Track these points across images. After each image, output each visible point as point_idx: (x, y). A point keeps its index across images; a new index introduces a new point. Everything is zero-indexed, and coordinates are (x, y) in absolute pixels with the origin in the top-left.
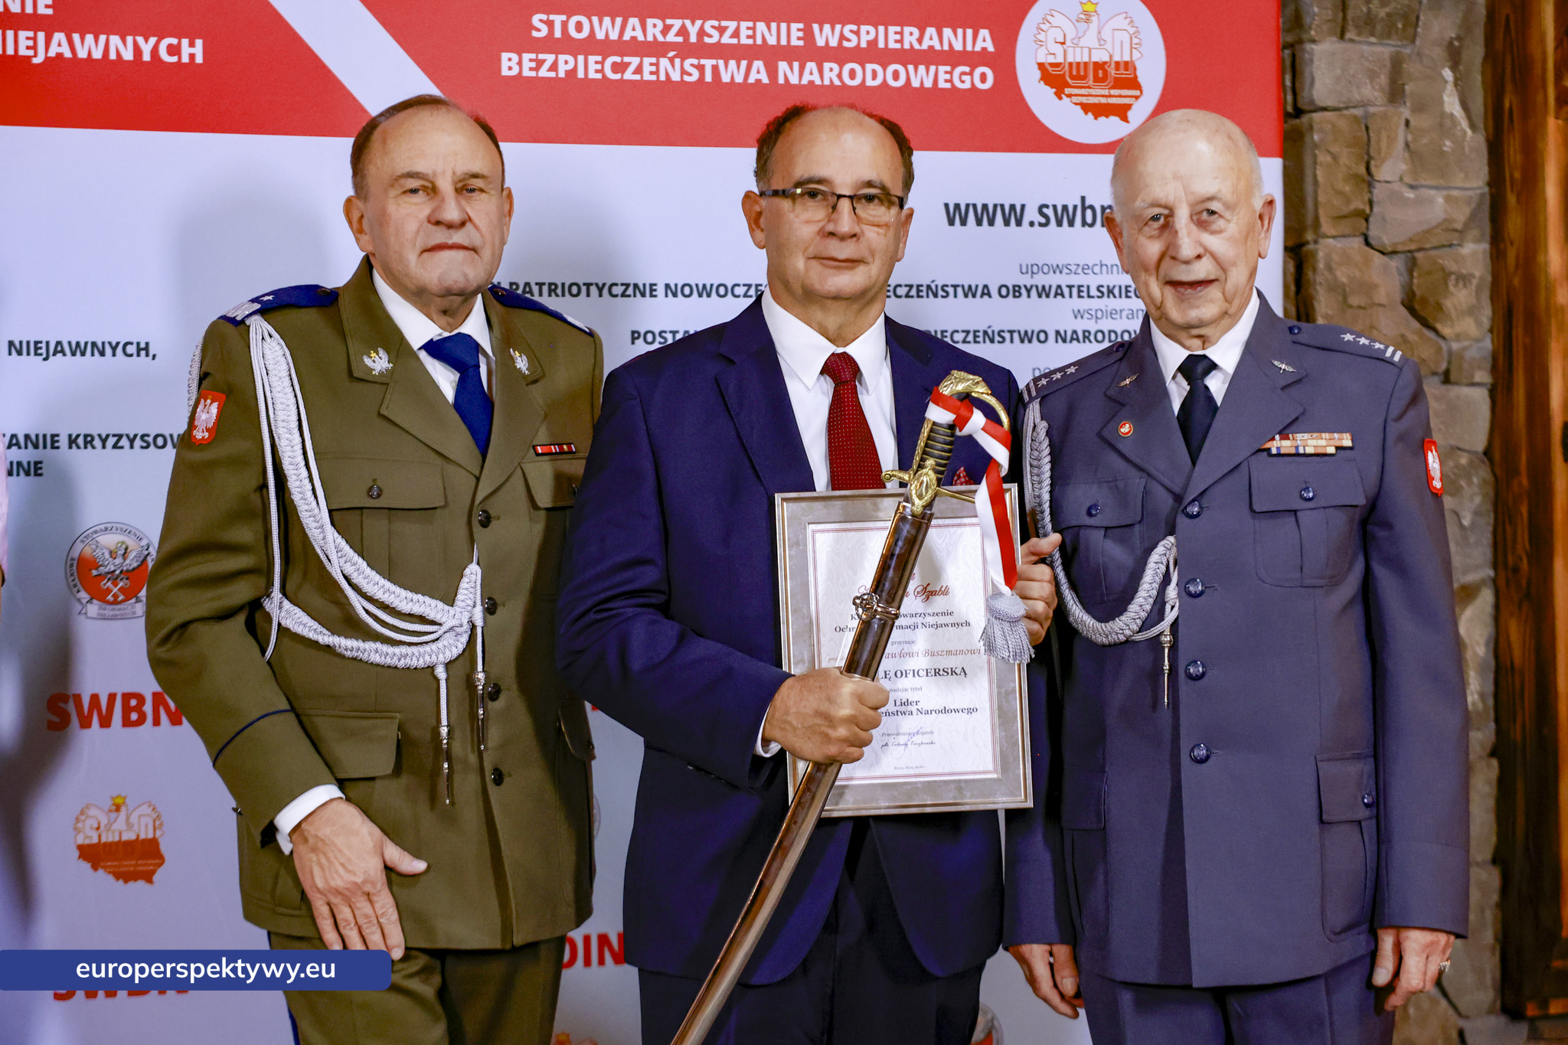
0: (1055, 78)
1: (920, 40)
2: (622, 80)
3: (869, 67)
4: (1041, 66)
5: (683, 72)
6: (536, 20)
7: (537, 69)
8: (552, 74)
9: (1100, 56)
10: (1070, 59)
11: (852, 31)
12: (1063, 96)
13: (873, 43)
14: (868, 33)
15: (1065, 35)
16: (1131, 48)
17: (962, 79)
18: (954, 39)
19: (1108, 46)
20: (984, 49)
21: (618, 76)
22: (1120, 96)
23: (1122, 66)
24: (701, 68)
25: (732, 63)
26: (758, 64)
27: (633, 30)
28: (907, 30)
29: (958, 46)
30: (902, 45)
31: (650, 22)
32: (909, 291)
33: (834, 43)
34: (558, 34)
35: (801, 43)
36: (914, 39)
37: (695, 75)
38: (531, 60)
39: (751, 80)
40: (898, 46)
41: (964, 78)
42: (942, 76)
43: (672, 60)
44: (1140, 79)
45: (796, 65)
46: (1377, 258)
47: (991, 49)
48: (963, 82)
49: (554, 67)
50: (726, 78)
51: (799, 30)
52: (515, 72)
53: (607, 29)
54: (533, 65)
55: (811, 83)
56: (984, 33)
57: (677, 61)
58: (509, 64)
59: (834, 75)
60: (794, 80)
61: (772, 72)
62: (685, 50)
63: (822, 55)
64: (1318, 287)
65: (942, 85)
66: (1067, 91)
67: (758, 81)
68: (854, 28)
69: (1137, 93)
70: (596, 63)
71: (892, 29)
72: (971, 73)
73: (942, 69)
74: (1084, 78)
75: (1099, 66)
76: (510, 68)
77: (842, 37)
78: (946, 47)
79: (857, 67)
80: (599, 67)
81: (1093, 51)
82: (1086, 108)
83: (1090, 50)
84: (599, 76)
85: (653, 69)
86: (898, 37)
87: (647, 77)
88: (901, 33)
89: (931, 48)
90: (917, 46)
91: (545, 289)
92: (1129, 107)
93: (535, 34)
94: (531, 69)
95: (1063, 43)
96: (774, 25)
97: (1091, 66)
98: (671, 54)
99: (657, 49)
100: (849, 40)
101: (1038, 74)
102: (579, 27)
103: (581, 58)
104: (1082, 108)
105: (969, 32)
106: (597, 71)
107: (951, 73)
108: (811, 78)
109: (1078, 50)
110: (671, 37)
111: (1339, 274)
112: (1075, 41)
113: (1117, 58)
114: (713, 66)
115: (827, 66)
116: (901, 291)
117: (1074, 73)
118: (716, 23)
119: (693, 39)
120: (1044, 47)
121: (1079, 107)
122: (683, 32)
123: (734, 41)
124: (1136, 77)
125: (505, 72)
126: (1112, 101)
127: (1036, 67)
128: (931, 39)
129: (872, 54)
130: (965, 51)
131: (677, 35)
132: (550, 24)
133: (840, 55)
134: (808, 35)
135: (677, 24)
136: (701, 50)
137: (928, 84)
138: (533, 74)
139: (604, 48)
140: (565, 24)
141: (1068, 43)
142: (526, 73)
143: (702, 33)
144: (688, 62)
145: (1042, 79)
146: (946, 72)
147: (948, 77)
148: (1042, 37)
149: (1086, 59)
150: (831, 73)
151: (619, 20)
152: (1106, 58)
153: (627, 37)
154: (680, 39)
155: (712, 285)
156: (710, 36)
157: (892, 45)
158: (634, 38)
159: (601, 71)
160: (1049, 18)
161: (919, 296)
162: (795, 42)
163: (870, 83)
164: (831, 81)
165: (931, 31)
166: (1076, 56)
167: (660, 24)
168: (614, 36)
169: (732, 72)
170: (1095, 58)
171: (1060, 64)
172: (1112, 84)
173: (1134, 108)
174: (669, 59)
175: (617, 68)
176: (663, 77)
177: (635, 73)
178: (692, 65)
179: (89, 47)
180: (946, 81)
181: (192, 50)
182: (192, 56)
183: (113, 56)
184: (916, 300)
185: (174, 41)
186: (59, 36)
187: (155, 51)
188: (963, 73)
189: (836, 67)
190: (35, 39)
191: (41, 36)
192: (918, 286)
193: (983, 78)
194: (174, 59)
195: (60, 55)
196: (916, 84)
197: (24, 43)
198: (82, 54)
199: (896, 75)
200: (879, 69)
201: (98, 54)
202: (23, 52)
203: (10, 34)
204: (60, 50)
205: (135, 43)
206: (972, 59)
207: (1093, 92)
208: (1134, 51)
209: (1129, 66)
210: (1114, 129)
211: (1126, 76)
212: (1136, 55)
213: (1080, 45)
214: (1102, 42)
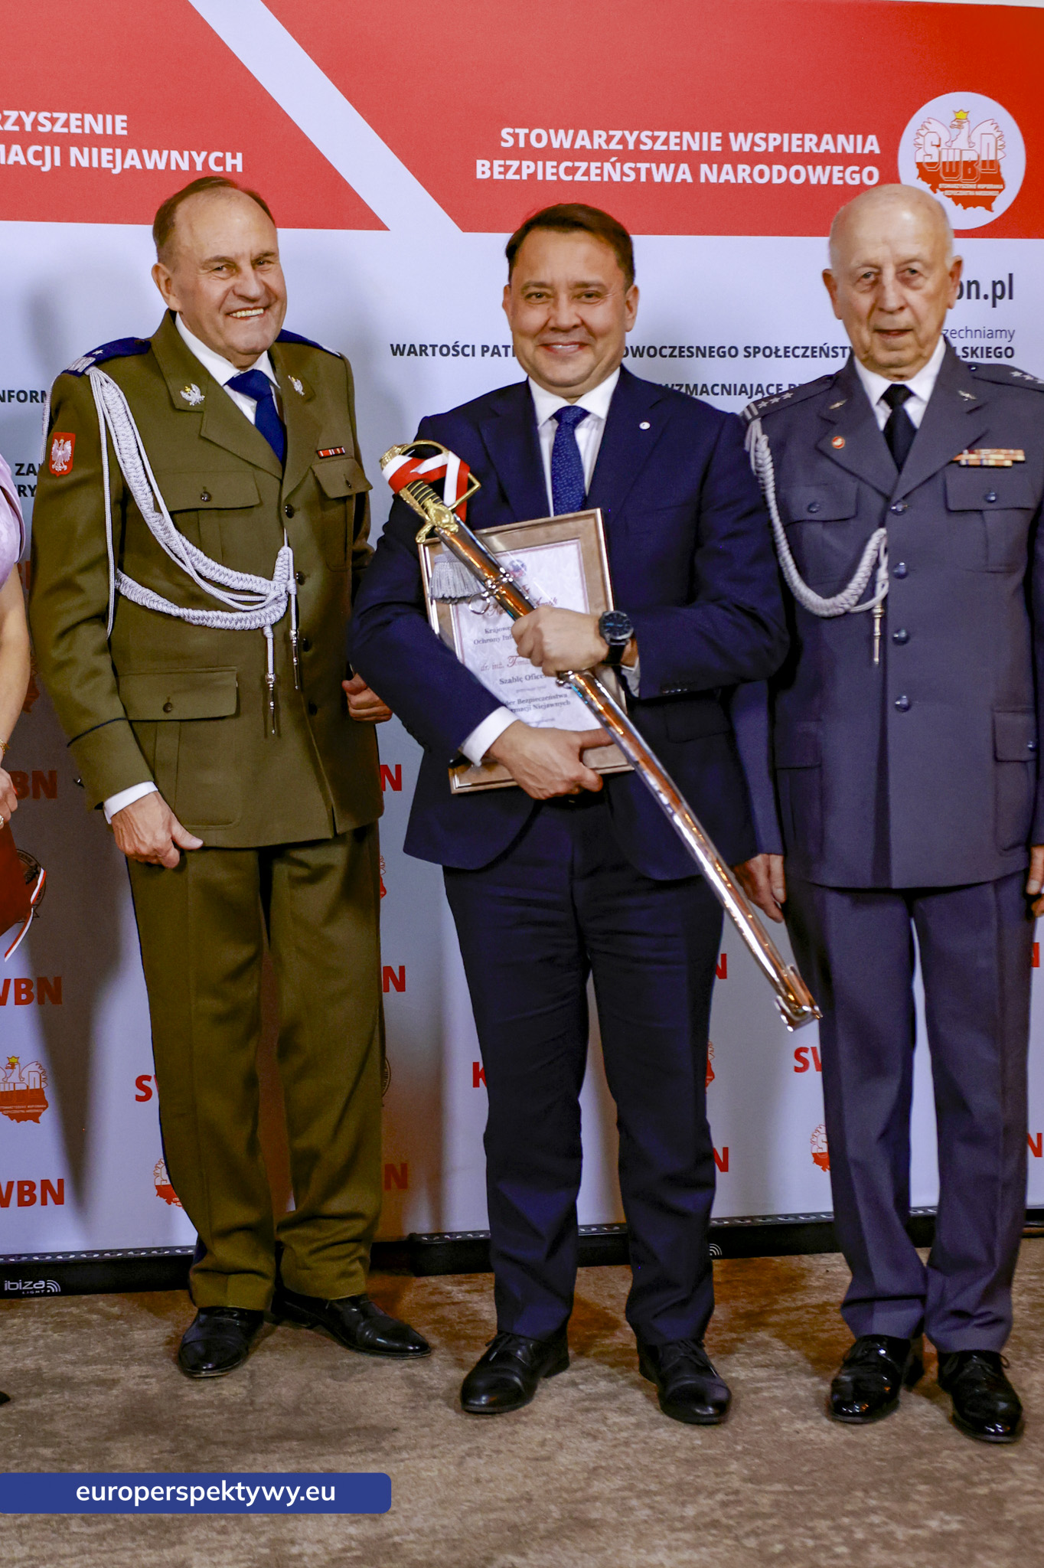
0: (931, 175)
1: (818, 145)
2: (573, 181)
3: (776, 168)
4: (919, 165)
5: (623, 174)
6: (505, 132)
7: (505, 173)
8: (517, 177)
9: (970, 156)
10: (944, 159)
11: (761, 138)
12: (938, 190)
13: (779, 148)
14: (775, 139)
15: (940, 139)
16: (996, 149)
17: (852, 177)
18: (846, 144)
19: (977, 148)
21: (570, 178)
22: (985, 189)
23: (988, 165)
24: (637, 171)
25: (663, 166)
26: (684, 167)
27: (583, 140)
28: (807, 136)
29: (850, 150)
30: (803, 149)
31: (596, 133)
32: (805, 352)
33: (746, 148)
34: (522, 144)
35: (719, 149)
36: (813, 144)
37: (633, 177)
38: (500, 166)
39: (678, 180)
40: (800, 150)
41: (854, 175)
42: (836, 175)
43: (613, 165)
44: (1004, 175)
45: (715, 167)
47: (877, 151)
48: (853, 179)
49: (518, 171)
50: (657, 179)
51: (718, 138)
52: (487, 175)
53: (561, 139)
55: (727, 181)
56: (872, 138)
57: (618, 165)
58: (482, 169)
59: (746, 175)
60: (713, 179)
61: (695, 173)
62: (625, 156)
63: (736, 159)
65: (836, 182)
66: (941, 186)
67: (684, 181)
68: (763, 135)
69: (1000, 187)
70: (553, 167)
71: (795, 136)
72: (860, 172)
73: (836, 168)
74: (956, 174)
75: (968, 164)
76: (483, 173)
77: (754, 144)
78: (840, 151)
79: (765, 168)
80: (554, 170)
81: (963, 152)
82: (957, 200)
83: (961, 151)
84: (555, 178)
85: (599, 171)
86: (800, 143)
87: (594, 178)
88: (802, 139)
90: (815, 150)
92: (993, 198)
93: (503, 144)
94: (500, 173)
95: (938, 146)
96: (697, 134)
97: (962, 165)
98: (613, 159)
99: (601, 155)
100: (759, 146)
101: (916, 172)
102: (539, 138)
103: (540, 164)
104: (954, 200)
105: (860, 137)
106: (553, 174)
107: (843, 172)
108: (727, 177)
109: (951, 151)
110: (613, 146)
112: (949, 144)
113: (984, 158)
114: (647, 169)
115: (740, 167)
116: (799, 352)
117: (947, 171)
118: (649, 133)
119: (631, 147)
120: (922, 150)
121: (950, 199)
122: (623, 141)
123: (665, 148)
124: (999, 174)
125: (479, 176)
126: (979, 193)
127: (915, 166)
128: (827, 144)
129: (778, 157)
130: (855, 154)
131: (618, 143)
132: (516, 136)
133: (751, 158)
134: (726, 143)
135: (618, 134)
136: (637, 155)
137: (824, 181)
138: (502, 177)
139: (560, 155)
140: (527, 136)
141: (943, 146)
142: (497, 176)
143: (638, 142)
144: (627, 166)
145: (919, 176)
146: (839, 171)
147: (841, 175)
148: (920, 141)
149: (957, 159)
150: (744, 173)
151: (571, 132)
152: (975, 159)
153: (577, 146)
154: (620, 147)
155: (644, 347)
156: (645, 144)
157: (795, 149)
158: (583, 147)
159: (557, 174)
160: (927, 125)
161: (813, 356)
162: (714, 148)
163: (776, 181)
164: (744, 179)
165: (827, 137)
166: (949, 156)
167: (604, 134)
168: (567, 145)
169: (663, 173)
170: (964, 159)
171: (935, 163)
172: (979, 179)
173: (997, 199)
174: (612, 163)
175: (569, 171)
176: (606, 179)
177: (583, 175)
178: (630, 168)
179: (155, 160)
180: (839, 178)
181: (234, 162)
182: (234, 166)
183: (173, 167)
184: (810, 359)
185: (220, 154)
186: (132, 152)
187: (206, 162)
188: (854, 172)
189: (748, 168)
190: (113, 155)
191: (118, 152)
192: (813, 348)
193: (870, 176)
194: (220, 169)
195: (133, 167)
196: (814, 181)
197: (105, 158)
198: (150, 166)
199: (797, 174)
200: (783, 169)
201: (161, 166)
202: (105, 165)
203: (95, 151)
204: (133, 163)
205: (190, 155)
206: (861, 160)
207: (963, 186)
208: (999, 151)
209: (994, 164)
210: (979, 217)
211: (991, 173)
212: (1000, 155)
213: (953, 147)
214: (971, 144)
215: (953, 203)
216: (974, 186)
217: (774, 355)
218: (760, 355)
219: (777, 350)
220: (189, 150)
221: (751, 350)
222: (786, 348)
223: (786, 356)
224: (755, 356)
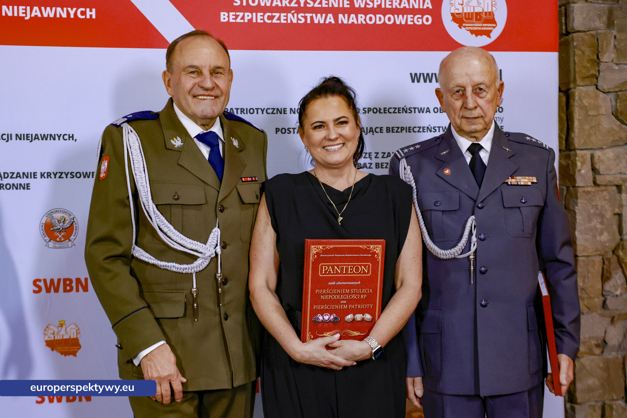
0: (459, 19)
1: (400, 4)
2: (272, 23)
3: (378, 16)
4: (453, 14)
5: (298, 19)
7: (236, 19)
8: (242, 21)
9: (478, 10)
10: (465, 11)
11: (370, 1)
12: (462, 27)
13: (379, 6)
14: (377, 1)
17: (418, 20)
18: (415, 3)
19: (482, 5)
20: (428, 8)
21: (270, 21)
22: (487, 27)
23: (488, 14)
24: (305, 18)
25: (319, 15)
26: (330, 15)
27: (277, 2)
29: (416, 6)
30: (392, 7)
32: (395, 110)
33: (363, 6)
34: (244, 4)
35: (348, 6)
36: (397, 4)
37: (303, 20)
38: (233, 15)
39: (327, 22)
40: (390, 7)
41: (419, 20)
42: (409, 19)
43: (293, 14)
44: (496, 19)
45: (346, 15)
46: (601, 95)
47: (431, 7)
48: (418, 22)
49: (243, 18)
50: (316, 21)
51: (348, 1)
52: (226, 20)
54: (234, 17)
55: (353, 23)
56: (428, 1)
57: (295, 15)
58: (224, 17)
59: (363, 20)
60: (345, 22)
61: (336, 19)
62: (299, 10)
63: (358, 11)
64: (575, 107)
65: (409, 23)
66: (464, 25)
67: (330, 23)
69: (495, 25)
70: (261, 16)
72: (422, 18)
73: (409, 16)
74: (472, 19)
75: (478, 14)
76: (224, 19)
77: (366, 4)
78: (411, 7)
79: (372, 16)
80: (262, 18)
81: (475, 7)
82: (472, 32)
83: (474, 7)
84: (262, 21)
85: (285, 18)
86: (390, 3)
87: (282, 21)
89: (405, 7)
90: (398, 7)
91: (239, 111)
92: (491, 31)
93: (235, 4)
94: (233, 19)
95: (462, 5)
97: (474, 14)
98: (293, 12)
99: (287, 10)
100: (369, 5)
101: (451, 18)
102: (253, 1)
103: (254, 14)
104: (470, 32)
105: (421, 1)
106: (261, 19)
107: (413, 18)
108: (353, 21)
109: (469, 7)
110: (293, 5)
111: (584, 101)
112: (467, 4)
113: (486, 10)
114: (311, 16)
115: (359, 16)
116: (391, 110)
117: (467, 17)
119: (302, 5)
120: (454, 6)
121: (469, 32)
123: (320, 6)
124: (494, 18)
125: (222, 20)
126: (483, 29)
127: (450, 15)
128: (405, 3)
129: (379, 10)
130: (419, 9)
131: (295, 4)
133: (365, 11)
134: (352, 3)
136: (306, 10)
137: (403, 23)
138: (234, 21)
139: (265, 9)
141: (464, 4)
142: (231, 20)
143: (306, 3)
144: (300, 15)
145: (452, 20)
146: (411, 18)
147: (412, 19)
148: (453, 2)
149: (472, 11)
150: (361, 18)
152: (481, 11)
153: (274, 5)
154: (297, 5)
156: (310, 4)
157: (388, 6)
158: (277, 5)
159: (263, 19)
162: (346, 6)
163: (378, 22)
164: (361, 22)
165: (405, 0)
166: (468, 10)
168: (268, 4)
169: (319, 19)
170: (476, 11)
171: (461, 13)
172: (483, 22)
173: (493, 31)
174: (292, 14)
175: (270, 18)
176: (289, 22)
177: (277, 20)
178: (302, 16)
179: (48, 12)
180: (411, 21)
181: (91, 13)
182: (91, 16)
183: (58, 16)
184: (398, 114)
185: (83, 9)
186: (36, 8)
187: (75, 14)
188: (419, 18)
189: (363, 16)
190: (26, 9)
191: (28, 8)
192: (399, 108)
193: (427, 20)
194: (83, 17)
195: (36, 16)
196: (398, 23)
197: (21, 11)
198: (45, 15)
199: (389, 19)
200: (382, 16)
201: (52, 15)
202: (21, 15)
203: (16, 7)
204: (36, 14)
205: (67, 11)
206: (423, 12)
207: (475, 25)
208: (493, 7)
209: (491, 14)
210: (484, 41)
211: (490, 19)
212: (494, 9)
213: (470, 5)
214: (479, 3)
215: (470, 34)
216: (481, 25)
217: (378, 112)
218: (371, 112)
219: (380, 109)
220: (67, 7)
221: (367, 110)
222: (384, 108)
223: (385, 113)
224: (368, 113)
